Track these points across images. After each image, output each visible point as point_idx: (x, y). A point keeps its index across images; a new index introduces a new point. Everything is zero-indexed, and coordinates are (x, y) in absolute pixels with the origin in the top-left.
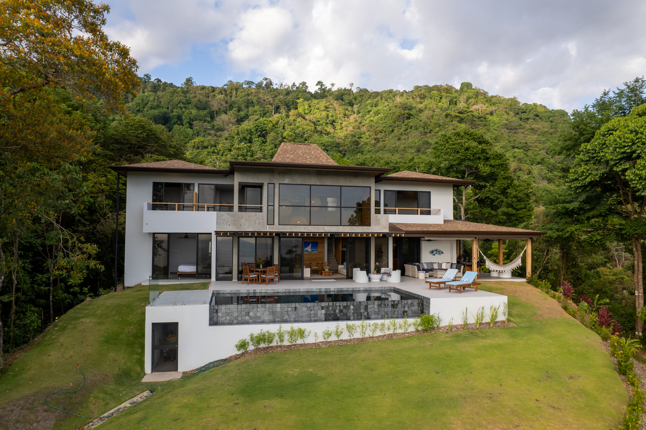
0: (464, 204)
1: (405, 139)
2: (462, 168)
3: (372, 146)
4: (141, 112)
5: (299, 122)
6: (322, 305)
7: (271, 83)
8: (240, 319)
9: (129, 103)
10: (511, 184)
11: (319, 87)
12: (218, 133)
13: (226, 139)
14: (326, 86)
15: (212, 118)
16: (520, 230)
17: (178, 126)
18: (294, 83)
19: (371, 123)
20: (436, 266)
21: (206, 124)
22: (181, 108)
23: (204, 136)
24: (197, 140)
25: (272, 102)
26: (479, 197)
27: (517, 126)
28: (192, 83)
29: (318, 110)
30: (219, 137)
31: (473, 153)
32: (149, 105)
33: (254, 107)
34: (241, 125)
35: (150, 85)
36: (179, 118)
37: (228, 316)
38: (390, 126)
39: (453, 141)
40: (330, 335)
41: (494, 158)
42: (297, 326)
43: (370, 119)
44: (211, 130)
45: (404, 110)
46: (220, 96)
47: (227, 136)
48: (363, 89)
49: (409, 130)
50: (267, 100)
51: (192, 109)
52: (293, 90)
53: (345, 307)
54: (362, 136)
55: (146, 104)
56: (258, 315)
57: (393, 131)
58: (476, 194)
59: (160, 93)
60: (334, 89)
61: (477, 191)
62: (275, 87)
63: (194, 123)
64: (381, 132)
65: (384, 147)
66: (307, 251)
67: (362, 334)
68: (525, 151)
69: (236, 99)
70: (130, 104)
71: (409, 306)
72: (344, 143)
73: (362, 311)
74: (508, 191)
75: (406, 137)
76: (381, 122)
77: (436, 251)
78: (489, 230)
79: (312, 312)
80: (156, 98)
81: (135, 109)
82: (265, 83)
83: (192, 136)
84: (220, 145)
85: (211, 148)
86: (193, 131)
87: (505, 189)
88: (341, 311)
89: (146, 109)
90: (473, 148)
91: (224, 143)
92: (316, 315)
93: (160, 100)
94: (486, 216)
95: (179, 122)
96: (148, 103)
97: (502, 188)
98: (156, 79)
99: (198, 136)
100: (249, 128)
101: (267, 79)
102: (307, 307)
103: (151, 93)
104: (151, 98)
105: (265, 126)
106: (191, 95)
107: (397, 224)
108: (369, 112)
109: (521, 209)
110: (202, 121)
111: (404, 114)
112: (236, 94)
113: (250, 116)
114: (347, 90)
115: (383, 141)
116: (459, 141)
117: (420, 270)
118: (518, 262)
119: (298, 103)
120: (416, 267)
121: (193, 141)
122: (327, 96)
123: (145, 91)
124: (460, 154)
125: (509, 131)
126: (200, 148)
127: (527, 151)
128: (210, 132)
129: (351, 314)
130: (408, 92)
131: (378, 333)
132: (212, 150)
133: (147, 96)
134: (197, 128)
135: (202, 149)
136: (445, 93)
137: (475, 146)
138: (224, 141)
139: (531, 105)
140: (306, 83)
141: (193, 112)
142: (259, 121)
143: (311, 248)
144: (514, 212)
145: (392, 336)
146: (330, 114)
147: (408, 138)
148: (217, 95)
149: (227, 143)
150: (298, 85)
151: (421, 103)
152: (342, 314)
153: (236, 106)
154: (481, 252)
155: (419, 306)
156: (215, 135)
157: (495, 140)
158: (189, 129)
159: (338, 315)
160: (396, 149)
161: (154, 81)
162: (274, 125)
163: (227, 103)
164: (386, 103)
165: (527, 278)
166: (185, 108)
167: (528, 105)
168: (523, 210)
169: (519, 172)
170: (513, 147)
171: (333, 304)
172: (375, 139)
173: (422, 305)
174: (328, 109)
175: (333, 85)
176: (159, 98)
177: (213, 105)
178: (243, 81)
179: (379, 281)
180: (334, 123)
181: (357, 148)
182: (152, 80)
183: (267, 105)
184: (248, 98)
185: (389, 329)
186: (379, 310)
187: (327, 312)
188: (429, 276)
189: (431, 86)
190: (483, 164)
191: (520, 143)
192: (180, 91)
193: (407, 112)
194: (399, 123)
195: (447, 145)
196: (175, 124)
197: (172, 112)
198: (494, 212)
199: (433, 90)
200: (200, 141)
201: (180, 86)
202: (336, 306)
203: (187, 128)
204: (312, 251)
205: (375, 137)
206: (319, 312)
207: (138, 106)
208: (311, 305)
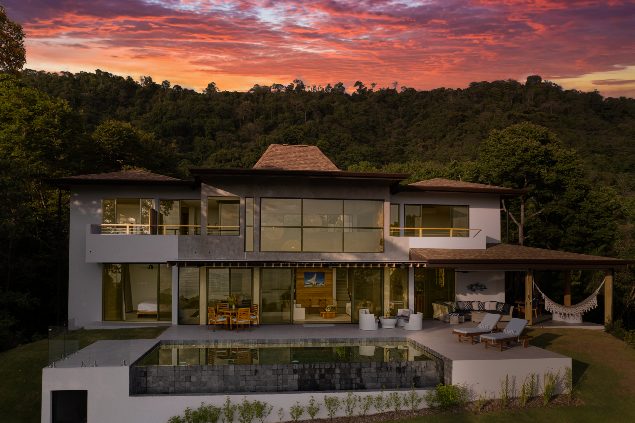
0: (522, 221)
1: (459, 146)
2: (519, 174)
3: (420, 155)
4: (160, 123)
5: (334, 129)
6: (294, 368)
7: (303, 86)
8: (177, 385)
9: (147, 113)
10: (585, 195)
11: (358, 87)
12: (244, 145)
13: (252, 151)
14: (366, 86)
15: (237, 127)
16: (595, 258)
17: (199, 138)
18: (329, 85)
19: (418, 128)
20: (475, 307)
21: (230, 134)
22: (203, 118)
23: (228, 148)
24: (219, 153)
25: (303, 107)
26: (542, 212)
27: (598, 126)
28: (215, 89)
29: (357, 115)
30: (245, 148)
31: (534, 155)
32: (168, 115)
33: (283, 113)
34: (268, 134)
35: (169, 92)
36: (201, 129)
37: (161, 381)
38: (441, 131)
39: (507, 141)
40: (301, 414)
41: (562, 161)
42: (252, 398)
43: (417, 123)
44: (235, 141)
45: (458, 111)
46: (246, 102)
47: (253, 147)
48: (409, 89)
49: (464, 135)
50: (298, 105)
51: (215, 118)
52: (328, 93)
53: (327, 371)
54: (408, 143)
55: (165, 114)
56: (203, 380)
57: (444, 136)
58: (538, 209)
59: (180, 102)
60: (375, 90)
61: (541, 205)
62: (307, 90)
63: (217, 133)
64: (430, 138)
65: (434, 155)
66: (311, 284)
67: (348, 412)
68: (608, 156)
69: (263, 105)
70: (148, 115)
71: (423, 370)
72: (387, 152)
73: (353, 376)
74: (581, 203)
75: (460, 143)
76: (430, 126)
77: (477, 285)
78: (550, 258)
79: (280, 377)
80: (175, 107)
81: (152, 120)
82: (295, 85)
83: (215, 148)
84: (245, 158)
85: (235, 161)
86: (216, 143)
87: (577, 201)
88: (322, 376)
89: (164, 120)
90: (533, 149)
91: (249, 155)
92: (285, 381)
93: (180, 109)
94: (551, 237)
95: (200, 133)
96: (166, 113)
97: (573, 200)
98: (175, 86)
99: (221, 148)
100: (278, 137)
101: (298, 81)
102: (273, 370)
103: (170, 102)
104: (170, 108)
105: (295, 134)
106: (213, 102)
107: (420, 249)
108: (417, 114)
109: (600, 227)
110: (225, 132)
111: (458, 116)
112: (264, 99)
113: (279, 124)
114: (391, 90)
115: (433, 148)
116: (515, 140)
117: (453, 313)
118: (592, 303)
119: (333, 107)
120: (446, 307)
121: (215, 154)
122: (367, 98)
123: (164, 100)
124: (516, 156)
125: (588, 133)
126: (223, 161)
127: (611, 156)
128: (235, 143)
129: (337, 381)
130: (462, 89)
131: (373, 411)
132: (236, 163)
133: (165, 105)
134: (220, 139)
135: (225, 163)
136: (508, 90)
137: (536, 147)
138: (250, 153)
139: (617, 99)
140: (342, 84)
141: (215, 121)
142: (288, 129)
143: (316, 280)
144: (590, 231)
145: (393, 415)
146: (371, 119)
147: (463, 144)
148: (242, 101)
149: (252, 155)
150: (333, 87)
151: (478, 102)
152: (324, 380)
153: (264, 113)
154: (538, 288)
155: (437, 370)
156: (241, 147)
157: (570, 144)
158: (211, 140)
159: (318, 382)
160: (447, 157)
161: (173, 87)
162: (305, 134)
163: (253, 109)
164: (437, 104)
165: (606, 324)
166: (207, 117)
167: (614, 99)
168: (603, 229)
169: (601, 182)
170: (593, 152)
171: (310, 366)
172: (423, 147)
173: (443, 369)
174: (368, 113)
175: (374, 85)
176: (179, 107)
177: (238, 113)
178: (271, 85)
179: (393, 327)
180: (375, 130)
181: (402, 158)
182: (171, 87)
183: (298, 110)
184: (277, 103)
185: (388, 406)
186: (378, 375)
187: (301, 377)
188: (465, 320)
189: (490, 82)
190: (548, 169)
191: (602, 147)
192: (201, 98)
193: (461, 113)
194: (452, 127)
195: (498, 146)
196: (196, 136)
197: (193, 122)
198: (561, 232)
199: (493, 87)
200: (222, 154)
201: (202, 92)
202: (315, 369)
203: (209, 139)
204: (317, 283)
205: (424, 144)
206: (291, 377)
207: (156, 117)
208: (279, 368)
